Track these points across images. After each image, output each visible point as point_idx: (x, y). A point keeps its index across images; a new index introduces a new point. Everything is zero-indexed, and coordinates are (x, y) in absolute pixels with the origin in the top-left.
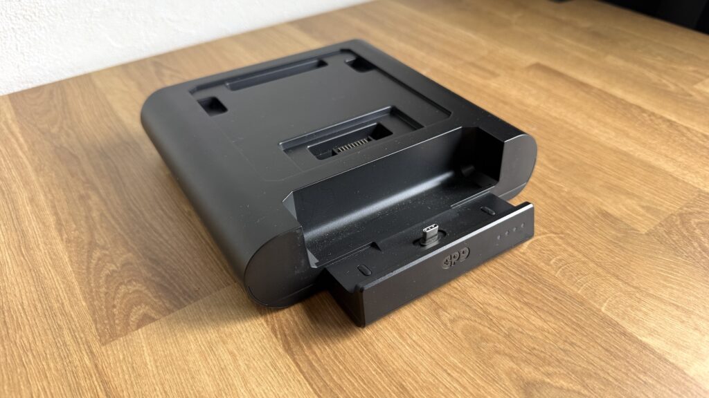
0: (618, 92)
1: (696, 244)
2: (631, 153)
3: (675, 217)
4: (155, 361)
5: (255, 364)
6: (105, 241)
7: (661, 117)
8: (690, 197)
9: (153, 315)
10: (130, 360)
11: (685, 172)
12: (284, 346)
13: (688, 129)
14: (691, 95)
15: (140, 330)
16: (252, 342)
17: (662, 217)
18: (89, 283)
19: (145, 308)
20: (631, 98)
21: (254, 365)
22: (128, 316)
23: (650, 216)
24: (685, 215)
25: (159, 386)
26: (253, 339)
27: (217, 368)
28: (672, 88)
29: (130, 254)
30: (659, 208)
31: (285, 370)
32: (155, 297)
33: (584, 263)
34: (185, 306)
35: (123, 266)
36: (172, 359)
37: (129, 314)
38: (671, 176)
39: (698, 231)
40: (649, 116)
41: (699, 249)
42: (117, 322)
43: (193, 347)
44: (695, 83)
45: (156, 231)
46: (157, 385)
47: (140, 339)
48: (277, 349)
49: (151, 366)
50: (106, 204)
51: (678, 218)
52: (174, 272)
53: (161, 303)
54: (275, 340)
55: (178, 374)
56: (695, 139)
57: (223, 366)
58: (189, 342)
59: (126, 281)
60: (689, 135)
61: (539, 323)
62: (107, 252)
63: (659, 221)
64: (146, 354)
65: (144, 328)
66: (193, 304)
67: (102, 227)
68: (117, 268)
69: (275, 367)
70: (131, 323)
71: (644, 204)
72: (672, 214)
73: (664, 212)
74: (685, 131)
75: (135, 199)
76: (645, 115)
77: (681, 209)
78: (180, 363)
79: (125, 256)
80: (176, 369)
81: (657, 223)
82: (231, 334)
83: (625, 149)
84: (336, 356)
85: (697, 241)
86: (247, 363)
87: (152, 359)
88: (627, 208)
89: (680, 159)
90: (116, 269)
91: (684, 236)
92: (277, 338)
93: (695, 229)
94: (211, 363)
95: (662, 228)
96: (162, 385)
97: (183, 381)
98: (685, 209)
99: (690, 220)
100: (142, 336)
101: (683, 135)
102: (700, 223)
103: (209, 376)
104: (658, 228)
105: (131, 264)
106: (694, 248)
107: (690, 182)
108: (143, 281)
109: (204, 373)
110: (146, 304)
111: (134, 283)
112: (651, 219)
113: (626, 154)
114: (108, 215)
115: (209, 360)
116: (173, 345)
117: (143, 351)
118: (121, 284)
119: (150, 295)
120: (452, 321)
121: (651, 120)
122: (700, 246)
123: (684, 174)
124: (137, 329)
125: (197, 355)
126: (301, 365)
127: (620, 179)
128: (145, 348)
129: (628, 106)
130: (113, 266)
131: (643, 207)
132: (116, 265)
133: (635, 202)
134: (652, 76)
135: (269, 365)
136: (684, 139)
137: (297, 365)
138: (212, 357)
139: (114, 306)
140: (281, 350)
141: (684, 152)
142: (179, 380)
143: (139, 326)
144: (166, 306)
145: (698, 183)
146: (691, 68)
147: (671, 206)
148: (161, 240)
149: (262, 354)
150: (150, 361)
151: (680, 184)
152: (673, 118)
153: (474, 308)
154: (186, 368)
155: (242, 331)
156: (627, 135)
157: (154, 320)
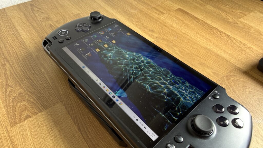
2: (211, 49)
5: (67, 135)
6: (12, 84)
7: (225, 34)
8: (232, 68)
9: (30, 115)
10: (22, 133)
11: (231, 58)
12: (78, 128)
13: (234, 39)
14: (238, 24)
15: (25, 121)
16: (67, 126)
17: (219, 77)
18: (6, 102)
19: (27, 112)
20: (214, 25)
22: (21, 115)
23: (215, 77)
24: (228, 77)
25: (32, 144)
27: (53, 137)
28: (231, 20)
29: (22, 90)
30: (219, 73)
31: (78, 138)
32: (31, 108)
34: (42, 111)
35: (19, 94)
36: (37, 133)
42: (17, 118)
43: (45, 128)
44: (240, 18)
45: (32, 80)
46: (31, 143)
47: (25, 124)
48: (75, 129)
49: (29, 136)
50: (12, 68)
52: (38, 97)
53: (33, 110)
54: (75, 126)
55: (39, 139)
58: (43, 126)
59: (20, 101)
62: (13, 89)
64: (28, 131)
65: (27, 120)
66: (45, 111)
69: (74, 136)
70: (22, 118)
71: (214, 71)
72: (224, 76)
73: (221, 75)
75: (23, 66)
76: (219, 32)
77: (227, 74)
78: (40, 134)
79: (19, 90)
80: (38, 137)
81: (217, 80)
83: (209, 47)
84: (97, 133)
85: (231, 88)
86: (64, 134)
87: (30, 133)
88: (207, 73)
89: (230, 52)
90: (16, 96)
91: (227, 85)
94: (51, 135)
96: (33, 143)
97: (41, 142)
98: (229, 74)
99: (230, 78)
100: (26, 124)
101: (232, 41)
102: (234, 80)
103: (50, 140)
105: (22, 94)
107: (232, 62)
108: (26, 101)
109: (49, 138)
110: (28, 110)
111: (23, 102)
113: (209, 50)
114: (13, 73)
116: (38, 127)
118: (18, 102)
119: (29, 107)
121: (221, 35)
125: (46, 131)
126: (84, 136)
128: (27, 129)
129: (212, 28)
131: (213, 73)
132: (16, 94)
133: (210, 70)
135: (72, 135)
136: (232, 43)
138: (52, 132)
139: (16, 111)
142: (39, 141)
144: (35, 111)
145: (235, 63)
148: (33, 83)
149: (70, 131)
151: (228, 63)
154: (42, 136)
155: (63, 122)
157: (31, 117)
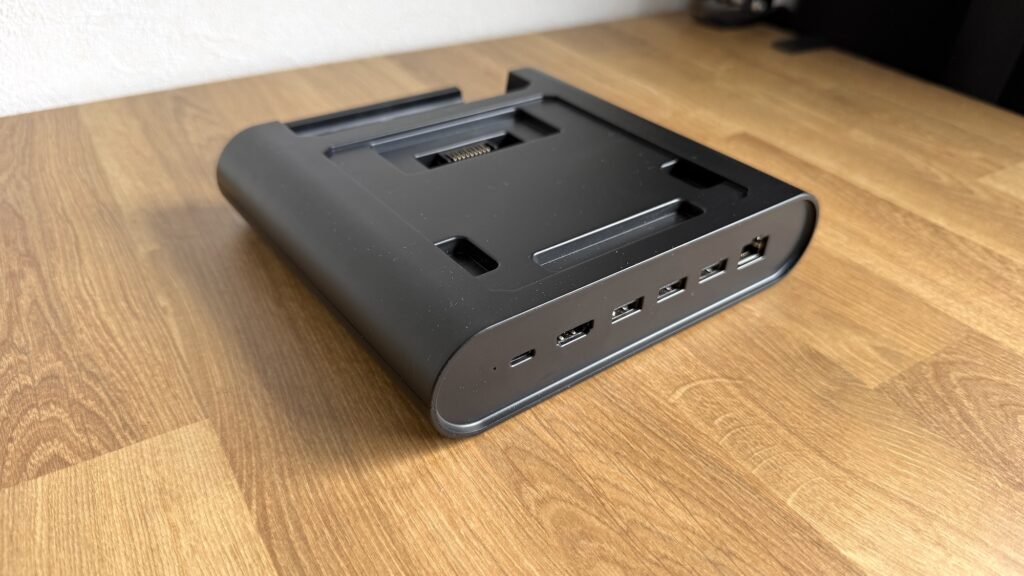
0: (861, 180)
1: (953, 410)
2: (870, 269)
3: (925, 367)
4: (50, 529)
5: (206, 547)
6: (27, 342)
7: (923, 221)
8: (954, 338)
9: (67, 458)
10: (10, 524)
11: (951, 301)
12: (258, 523)
13: (962, 239)
15: (39, 479)
16: (210, 512)
17: (904, 364)
19: (57, 446)
20: (880, 190)
21: (204, 547)
22: (27, 456)
23: (885, 363)
24: (941, 365)
25: (45, 569)
26: (212, 509)
27: (144, 548)
28: (945, 180)
29: (60, 364)
30: (903, 352)
31: (251, 560)
32: (78, 430)
33: (769, 427)
34: (120, 447)
35: (43, 379)
36: (78, 529)
37: (31, 453)
38: (927, 305)
39: (959, 391)
40: (904, 216)
41: (958, 419)
42: (8, 463)
43: (115, 511)
44: (981, 175)
45: (109, 332)
46: (41, 566)
47: (36, 492)
48: (245, 527)
49: (41, 537)
50: (45, 288)
51: (931, 368)
52: (119, 394)
53: (84, 440)
54: (246, 512)
55: (80, 553)
56: (972, 254)
57: (154, 546)
58: (111, 505)
59: (40, 403)
60: (962, 247)
61: (679, 515)
62: (25, 358)
63: (899, 371)
64: (38, 518)
65: (47, 476)
66: (133, 446)
67: (28, 320)
68: (34, 381)
69: (236, 553)
70: (29, 466)
71: (879, 344)
72: (921, 363)
73: (909, 358)
74: (957, 242)
75: (91, 283)
76: (898, 215)
77: (936, 355)
78: (87, 535)
79: (50, 366)
80: (79, 544)
81: (894, 374)
82: (180, 496)
83: (861, 261)
84: (338, 547)
85: (955, 406)
86: (193, 543)
87: (45, 525)
88: (851, 349)
89: (945, 282)
90: (31, 383)
91: (936, 397)
92: (250, 509)
93: (955, 387)
94: (136, 539)
95: (902, 382)
96: (49, 567)
97: (84, 564)
98: (944, 355)
99: (949, 372)
100: (40, 490)
101: (953, 247)
102: (964, 378)
103: (127, 559)
104: (897, 381)
105: (57, 377)
106: (950, 416)
107: (957, 317)
108: (67, 405)
109: (122, 554)
110: (62, 439)
111: (52, 407)
112: (888, 368)
113: (860, 269)
114: (43, 304)
115: (135, 535)
116: (86, 506)
117: (36, 512)
118: (32, 406)
119: (72, 426)
120: (540, 503)
121: (907, 223)
122: (961, 413)
123: (948, 304)
124: (36, 477)
125: (118, 525)
126: (278, 556)
127: (844, 303)
128: (39, 509)
129: (872, 200)
130: (29, 379)
131: (876, 348)
132: (33, 378)
133: (864, 340)
134: (917, 161)
135: (228, 550)
136: (955, 253)
137: (273, 554)
138: (140, 530)
139: (11, 440)
140: (252, 528)
141: (951, 271)
142: (78, 562)
143: (40, 473)
144: (91, 446)
145: (968, 319)
146: (977, 154)
147: (920, 350)
148: (112, 345)
149: (222, 532)
150: (42, 529)
151: (939, 318)
152: (941, 222)
153: (580, 483)
154: (95, 544)
155: (198, 494)
156: (867, 242)
157: (67, 464)
